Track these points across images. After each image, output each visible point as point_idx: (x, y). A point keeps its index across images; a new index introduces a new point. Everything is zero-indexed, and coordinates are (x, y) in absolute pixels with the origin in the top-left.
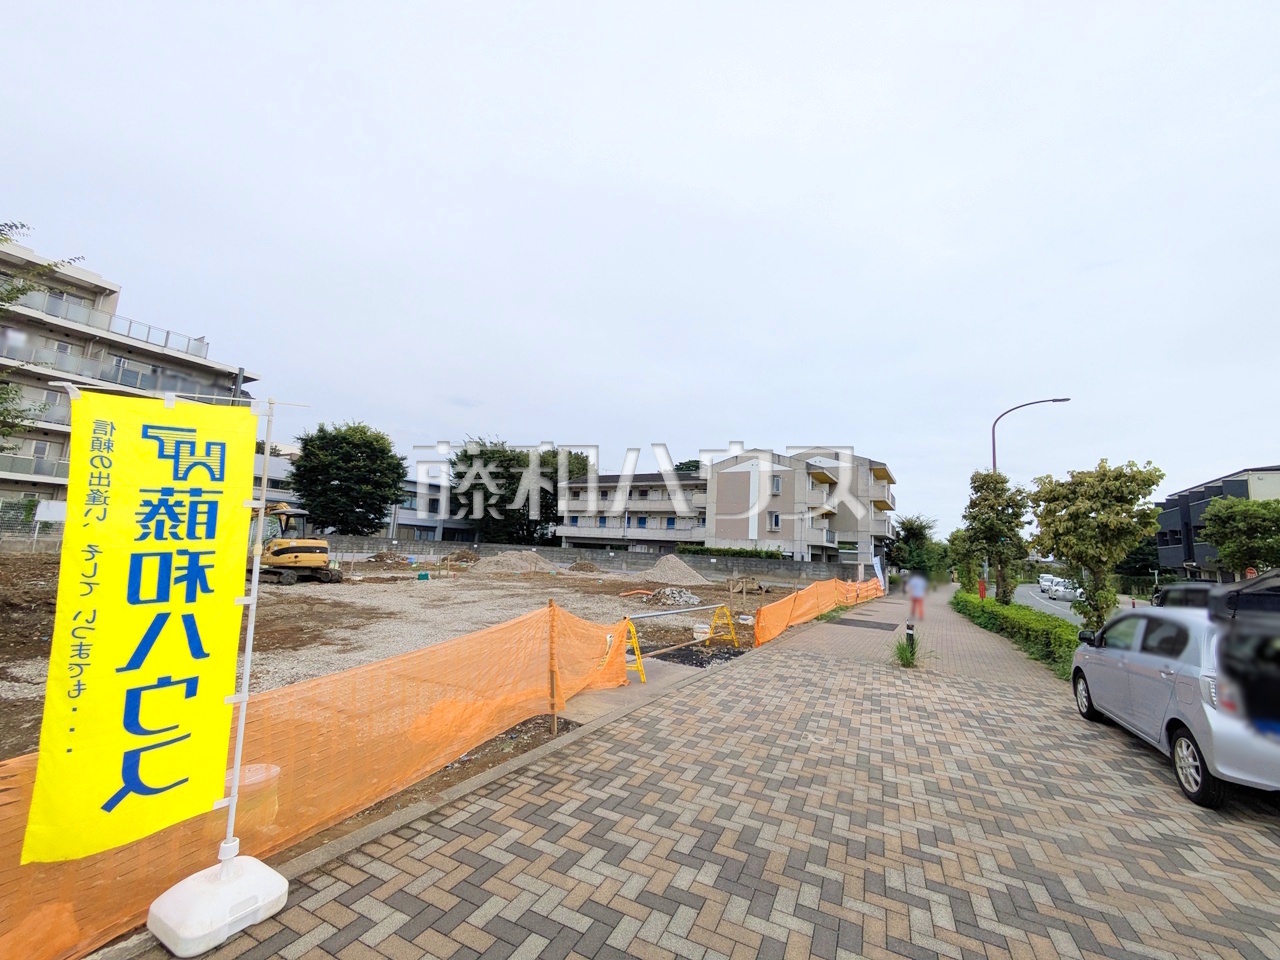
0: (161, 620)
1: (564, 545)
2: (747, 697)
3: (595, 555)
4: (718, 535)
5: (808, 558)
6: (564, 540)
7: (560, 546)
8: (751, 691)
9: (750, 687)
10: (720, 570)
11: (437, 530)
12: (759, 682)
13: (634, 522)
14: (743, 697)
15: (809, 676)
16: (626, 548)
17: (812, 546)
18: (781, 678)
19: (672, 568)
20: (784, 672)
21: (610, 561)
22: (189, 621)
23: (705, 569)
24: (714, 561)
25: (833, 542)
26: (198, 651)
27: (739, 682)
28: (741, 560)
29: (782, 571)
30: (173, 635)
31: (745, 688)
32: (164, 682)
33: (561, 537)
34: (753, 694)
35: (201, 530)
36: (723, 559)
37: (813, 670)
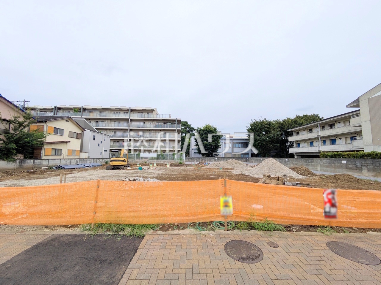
1: (295, 157)
4: (374, 143)
6: (295, 154)
11: (249, 154)
13: (328, 142)
24: (344, 162)
36: (352, 160)
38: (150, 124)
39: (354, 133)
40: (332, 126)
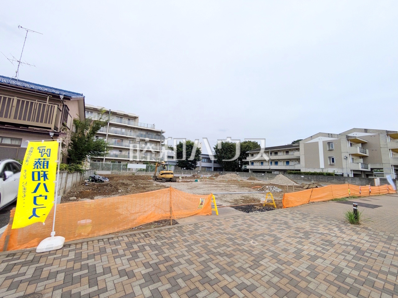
0: (39, 184)
1: (250, 172)
2: (248, 224)
3: (257, 175)
4: (306, 167)
5: (351, 175)
6: (249, 170)
7: (249, 172)
9: (255, 221)
10: (306, 180)
11: (212, 168)
13: (273, 163)
14: (246, 224)
15: (290, 221)
16: (271, 172)
17: (353, 170)
18: (275, 220)
19: (281, 179)
20: (280, 218)
21: (262, 177)
22: (45, 185)
23: (299, 180)
24: (303, 176)
25: (367, 169)
26: (47, 191)
27: (253, 219)
28: (315, 176)
29: (335, 181)
30: (42, 187)
32: (41, 196)
33: (248, 169)
34: (253, 224)
35: (45, 167)
36: (306, 176)
37: (296, 219)
38: (131, 131)
39: (289, 159)
40: (276, 153)
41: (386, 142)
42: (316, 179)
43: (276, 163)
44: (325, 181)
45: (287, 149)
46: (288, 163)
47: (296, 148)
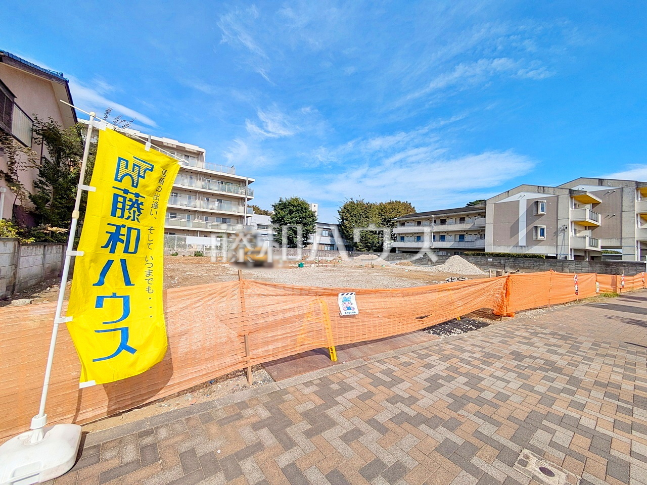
1: (397, 252)
2: (465, 375)
5: (571, 258)
6: (397, 249)
8: (474, 366)
9: (476, 363)
12: (489, 358)
14: (461, 374)
15: (554, 358)
17: (575, 250)
18: (517, 356)
20: (524, 349)
21: (421, 260)
23: (483, 265)
25: (596, 247)
27: (466, 356)
28: (512, 259)
31: (468, 363)
34: (475, 371)
36: (497, 258)
37: (560, 351)
38: (191, 178)
39: (465, 231)
40: (443, 222)
41: (633, 201)
42: (513, 264)
43: (443, 238)
44: (529, 268)
45: (461, 215)
46: (462, 237)
47: (478, 211)
